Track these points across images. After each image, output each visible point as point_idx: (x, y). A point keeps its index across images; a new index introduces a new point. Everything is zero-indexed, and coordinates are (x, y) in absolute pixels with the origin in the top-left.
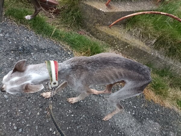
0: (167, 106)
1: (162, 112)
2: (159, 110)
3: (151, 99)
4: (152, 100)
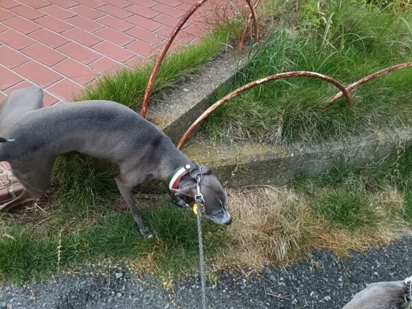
3: (349, 250)
4: (352, 251)
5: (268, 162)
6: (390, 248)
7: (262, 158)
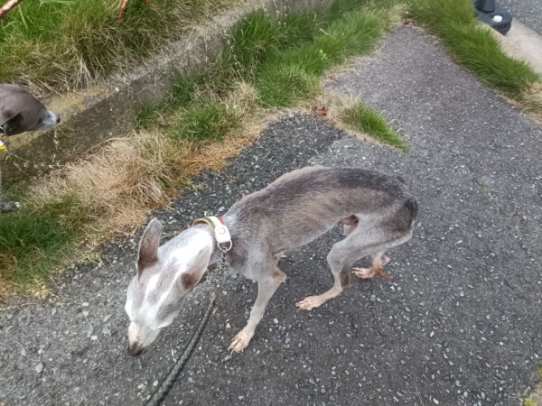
0: (258, 132)
1: (264, 152)
2: (257, 158)
3: (226, 159)
4: (229, 159)
5: (92, 110)
6: (261, 140)
7: (82, 108)
